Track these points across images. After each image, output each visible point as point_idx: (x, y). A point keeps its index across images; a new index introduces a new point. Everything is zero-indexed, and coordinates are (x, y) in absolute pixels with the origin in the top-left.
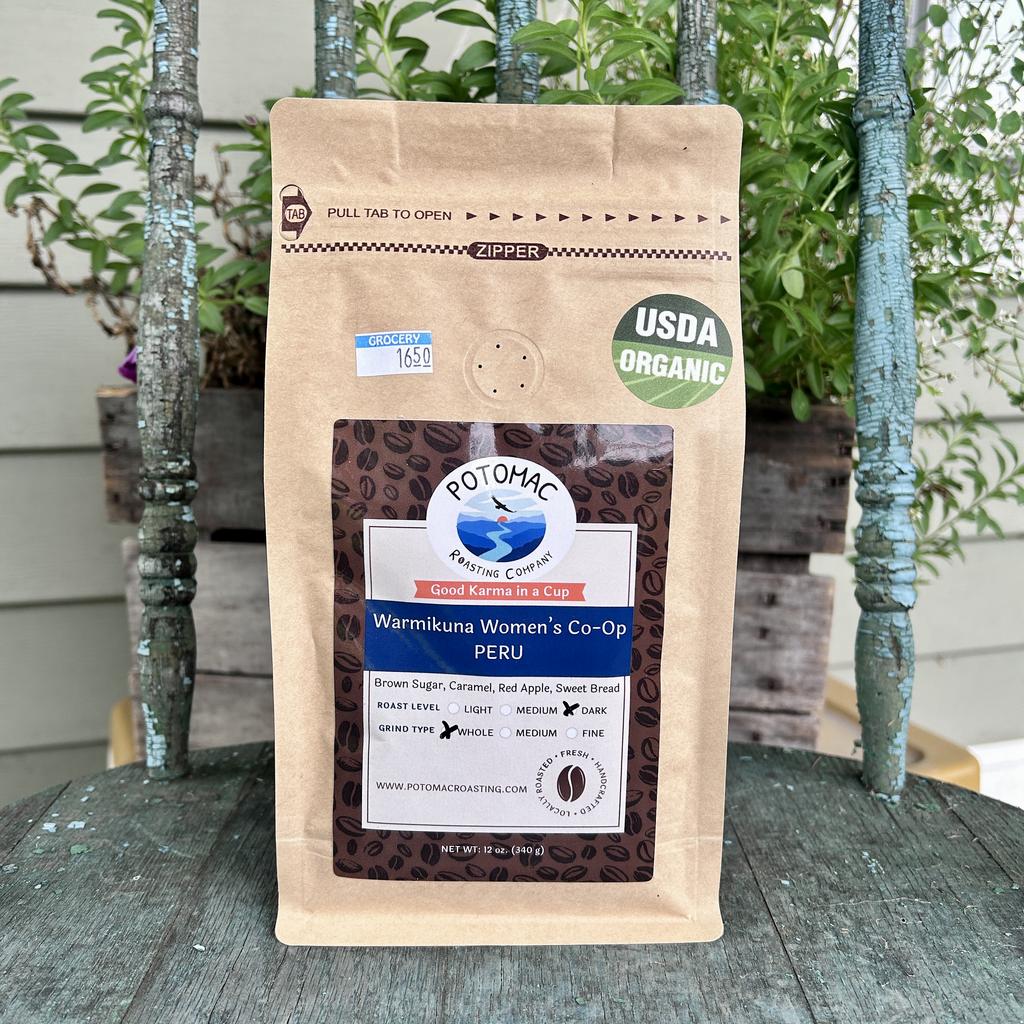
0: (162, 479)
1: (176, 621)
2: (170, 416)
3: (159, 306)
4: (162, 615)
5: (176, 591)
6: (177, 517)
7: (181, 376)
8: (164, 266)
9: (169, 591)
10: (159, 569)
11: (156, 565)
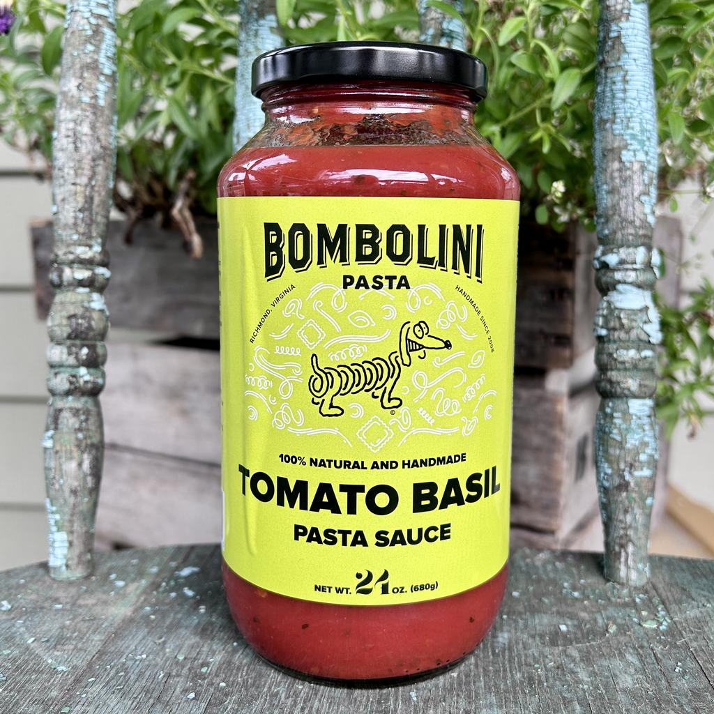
0: (71, 264)
1: (81, 412)
2: (81, 200)
3: (74, 91)
4: (68, 405)
5: (81, 381)
6: (86, 304)
7: (94, 160)
8: (81, 52)
9: (74, 380)
10: (65, 356)
11: (62, 353)
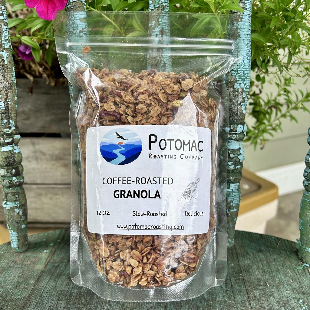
0: (3, 136)
1: (16, 194)
4: (9, 192)
5: (14, 182)
6: (12, 152)
9: (11, 182)
11: (4, 172)
